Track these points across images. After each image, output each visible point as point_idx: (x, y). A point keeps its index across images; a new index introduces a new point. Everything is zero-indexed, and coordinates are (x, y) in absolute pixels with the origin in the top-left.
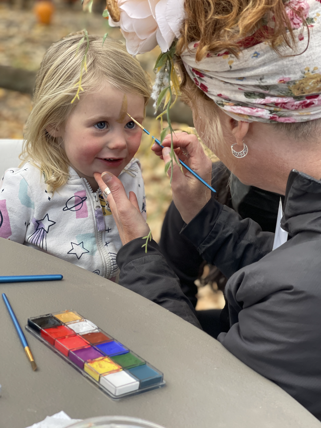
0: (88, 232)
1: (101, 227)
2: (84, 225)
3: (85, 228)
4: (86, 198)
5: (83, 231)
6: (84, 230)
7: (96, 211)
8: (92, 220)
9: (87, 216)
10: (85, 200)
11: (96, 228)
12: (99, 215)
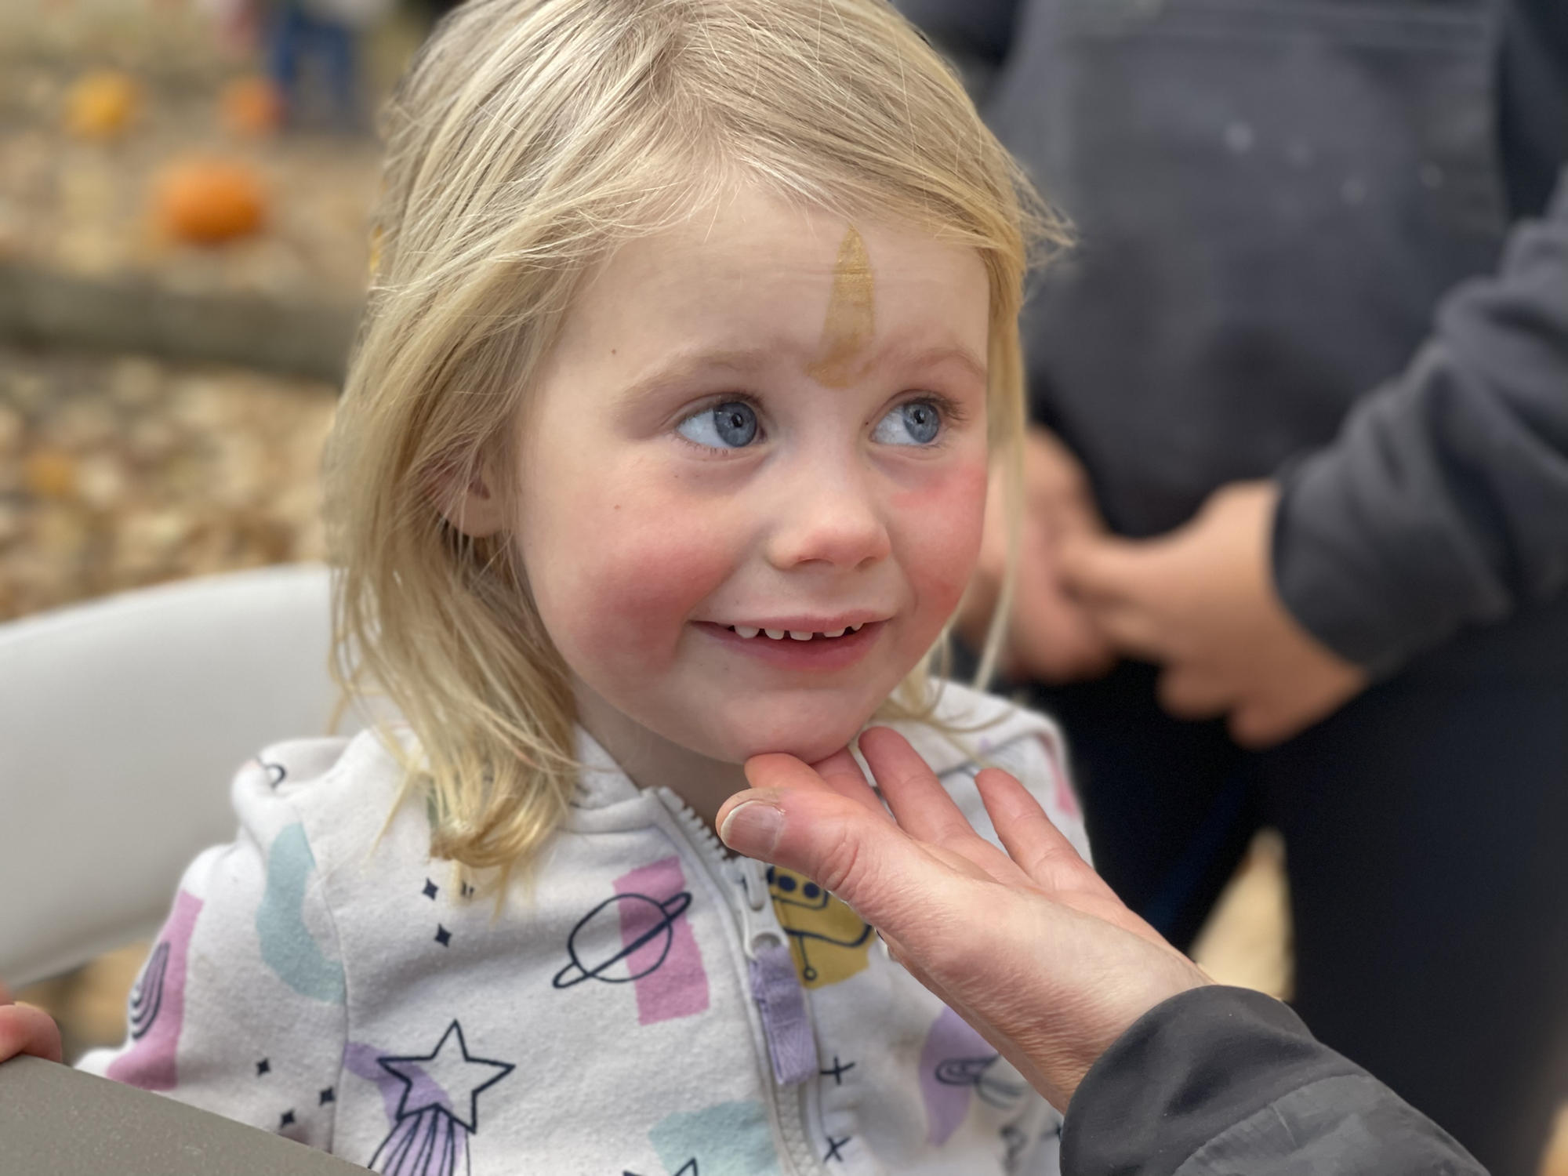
0: (720, 1100)
1: (794, 1056)
2: (688, 1060)
3: (701, 1077)
4: (688, 898)
5: (688, 1096)
6: (696, 1088)
7: (755, 964)
8: (735, 1026)
9: (704, 1004)
10: (682, 910)
11: (767, 1068)
12: (778, 991)
